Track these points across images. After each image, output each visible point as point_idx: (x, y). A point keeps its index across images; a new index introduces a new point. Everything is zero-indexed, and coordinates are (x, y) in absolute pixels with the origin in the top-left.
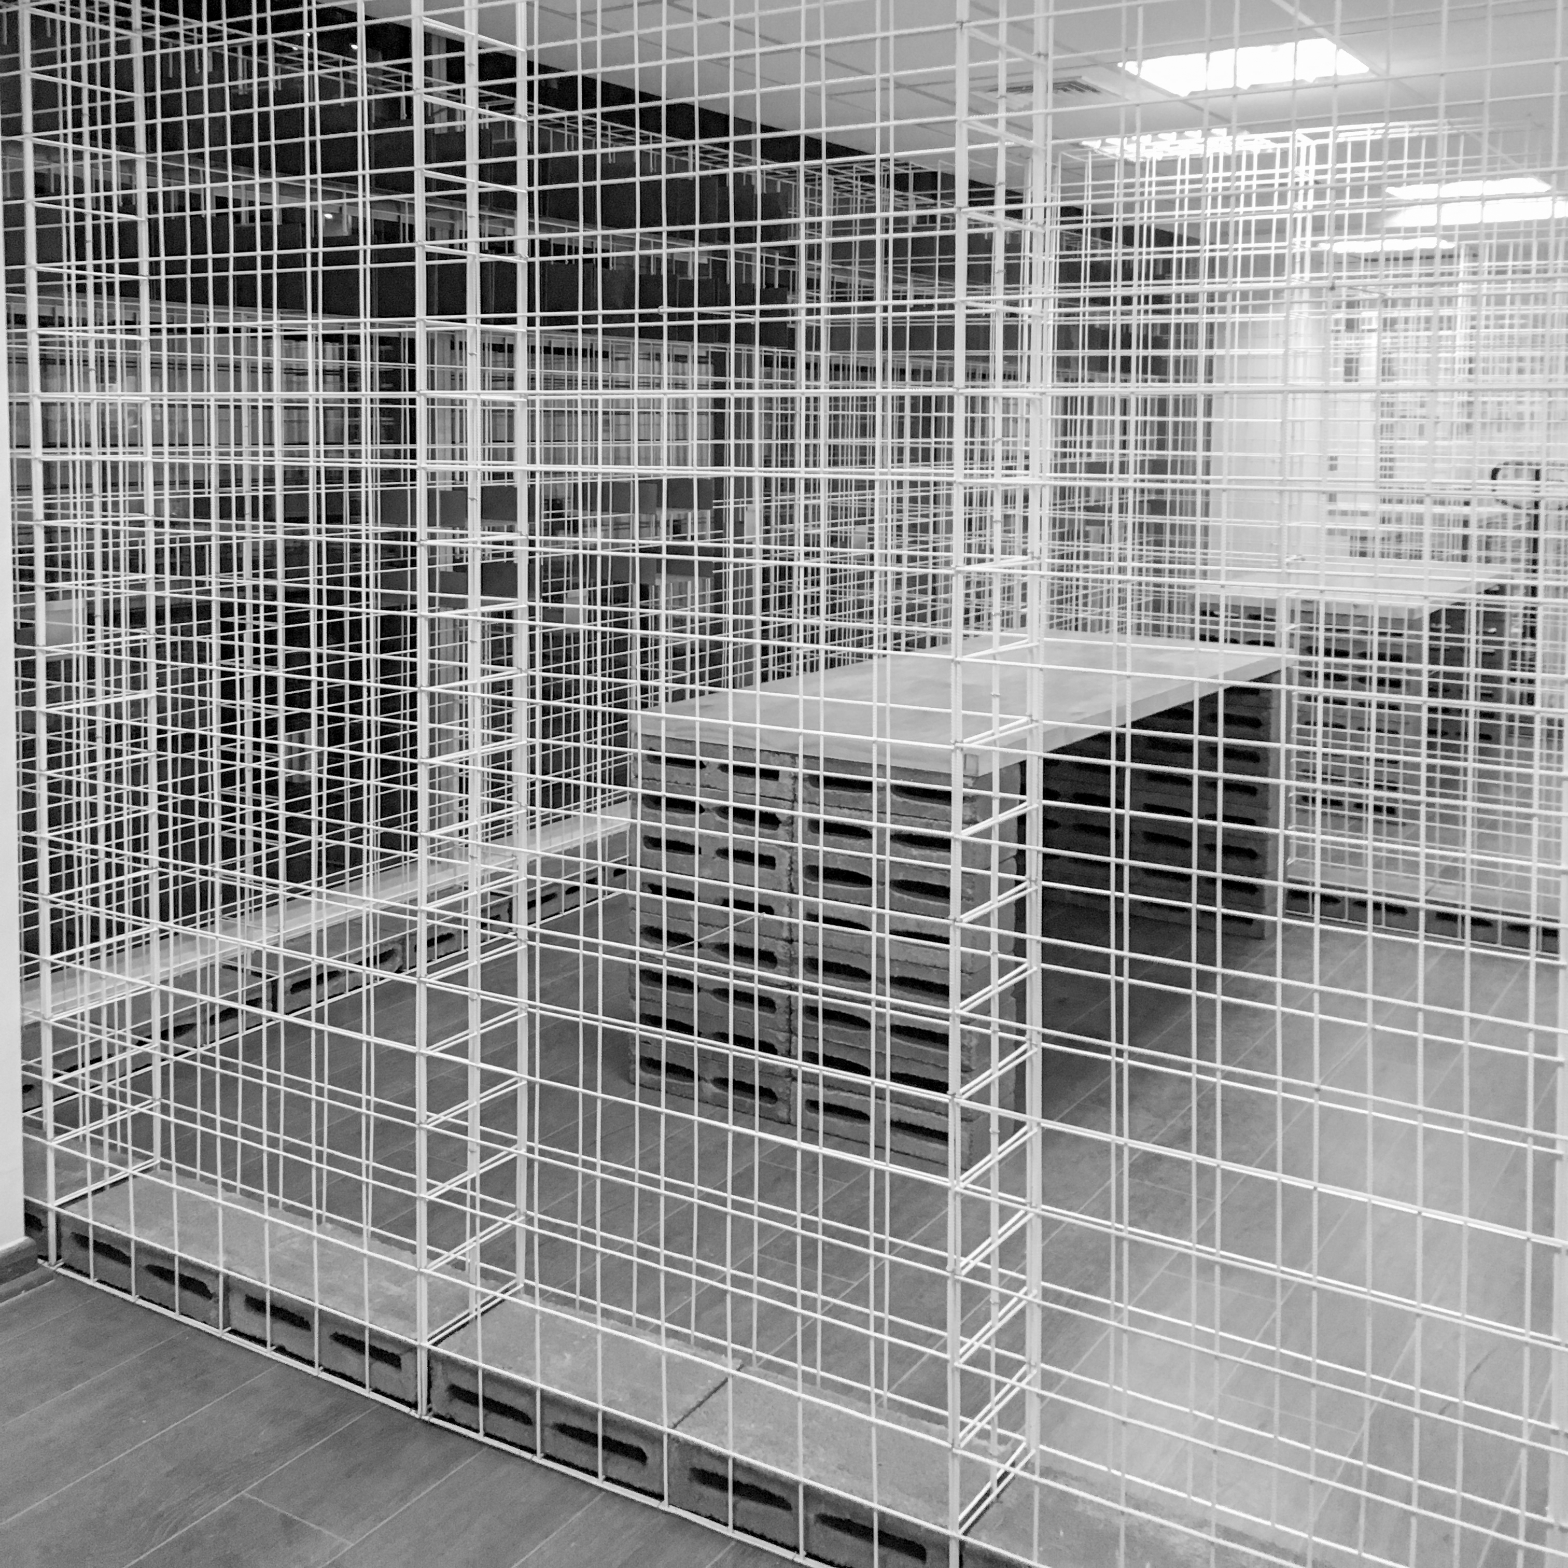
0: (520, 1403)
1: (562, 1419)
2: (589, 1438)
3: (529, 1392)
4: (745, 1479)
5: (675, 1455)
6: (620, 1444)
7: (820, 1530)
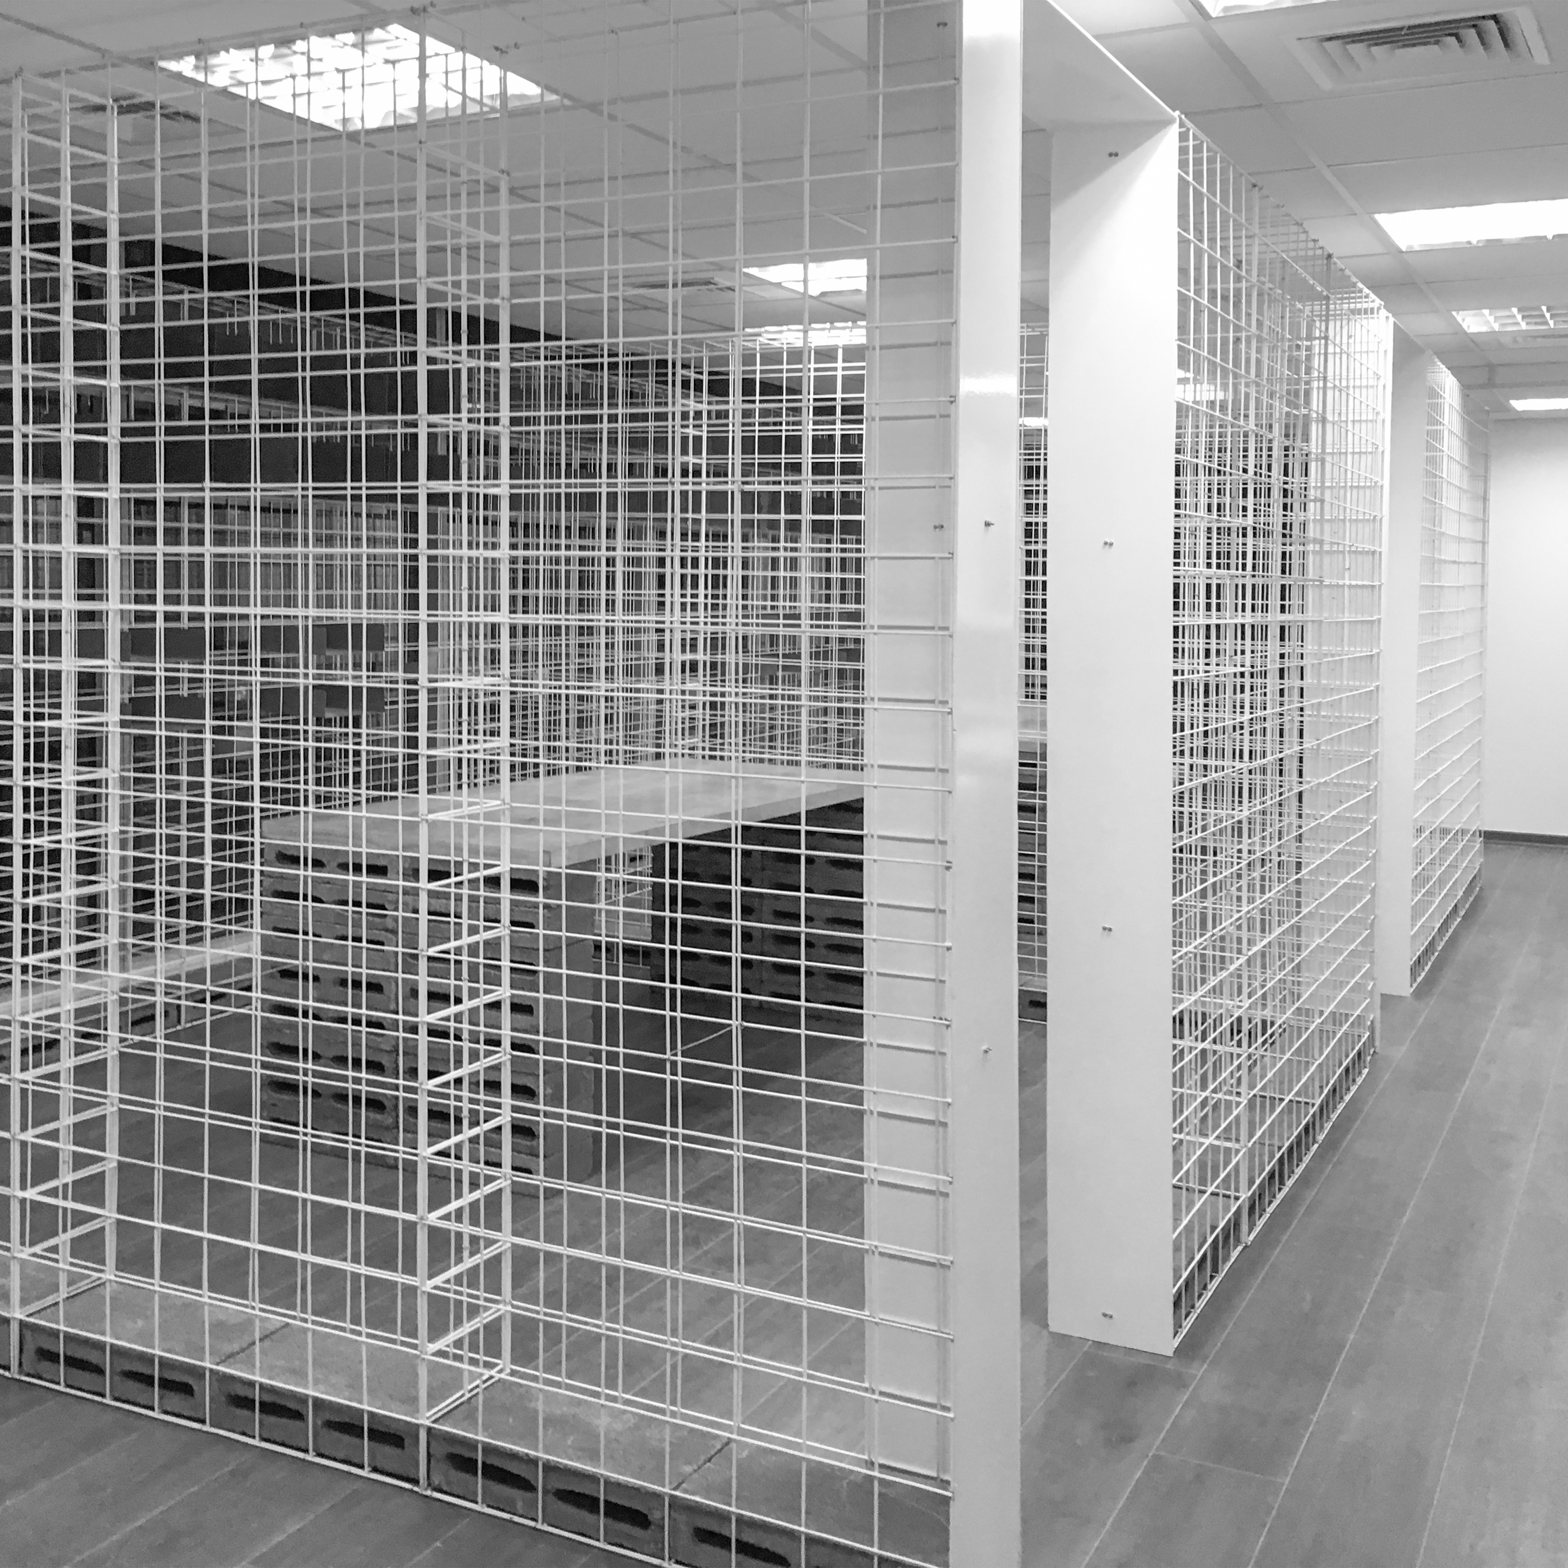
0: (92, 1357)
1: (128, 1367)
2: (148, 1380)
3: (99, 1346)
4: (268, 1398)
5: (216, 1384)
6: (173, 1382)
7: (324, 1432)
